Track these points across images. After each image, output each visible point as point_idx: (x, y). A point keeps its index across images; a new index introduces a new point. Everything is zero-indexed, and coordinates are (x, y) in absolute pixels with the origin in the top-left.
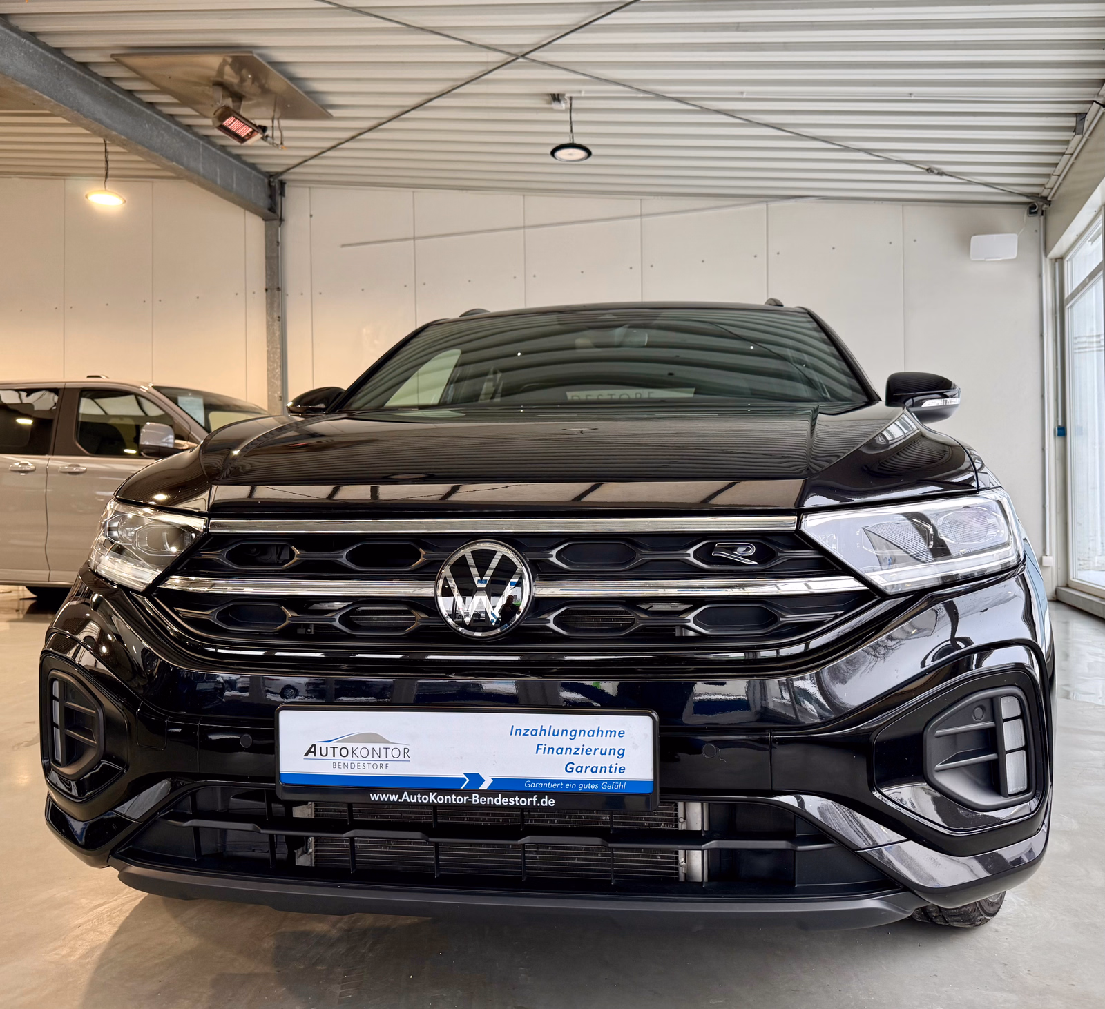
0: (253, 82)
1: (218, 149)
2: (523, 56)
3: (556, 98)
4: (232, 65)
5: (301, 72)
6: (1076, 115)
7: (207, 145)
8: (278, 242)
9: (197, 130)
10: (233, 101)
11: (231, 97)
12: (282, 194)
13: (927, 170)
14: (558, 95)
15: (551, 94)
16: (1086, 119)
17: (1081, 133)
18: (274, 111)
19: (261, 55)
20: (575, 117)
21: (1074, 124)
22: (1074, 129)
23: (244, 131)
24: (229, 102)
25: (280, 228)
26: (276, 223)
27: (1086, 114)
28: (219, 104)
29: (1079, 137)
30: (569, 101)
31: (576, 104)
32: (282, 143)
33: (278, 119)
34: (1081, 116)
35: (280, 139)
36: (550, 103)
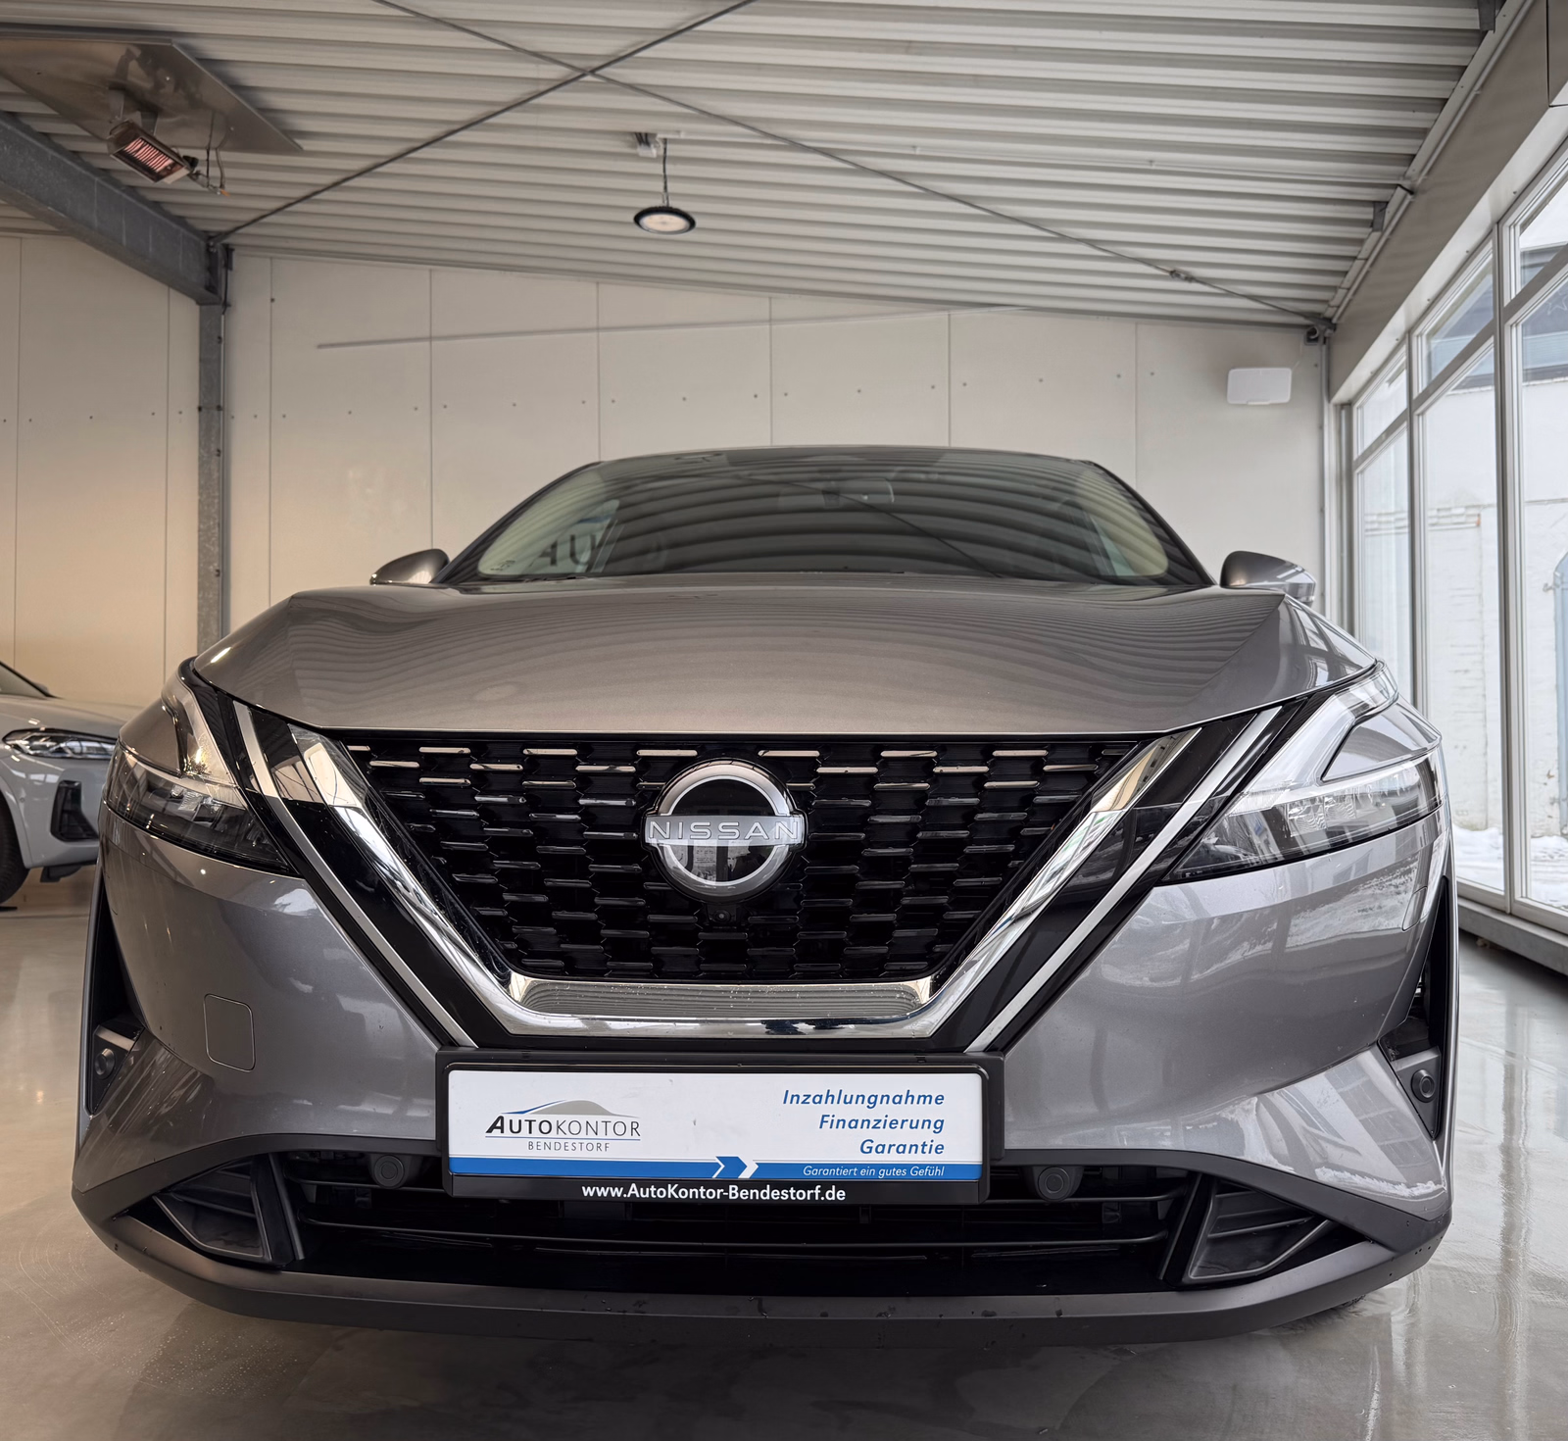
0: (176, 89)
1: (124, 191)
2: (593, 72)
3: (643, 139)
4: (142, 61)
5: (251, 78)
6: (1374, 203)
7: (106, 184)
8: (220, 338)
9: (86, 159)
10: (143, 117)
11: (139, 110)
12: (228, 265)
13: (1172, 273)
14: (646, 135)
15: (636, 134)
16: (1387, 210)
17: (1381, 229)
18: (211, 136)
19: (185, 47)
20: (671, 169)
21: (1371, 217)
22: (1371, 224)
23: (160, 163)
24: (137, 118)
25: (223, 317)
26: (218, 308)
27: (1387, 203)
28: (118, 119)
29: (1376, 235)
30: (662, 146)
31: (673, 150)
32: (222, 186)
33: (216, 149)
34: (1380, 206)
35: (219, 181)
36: (635, 147)
